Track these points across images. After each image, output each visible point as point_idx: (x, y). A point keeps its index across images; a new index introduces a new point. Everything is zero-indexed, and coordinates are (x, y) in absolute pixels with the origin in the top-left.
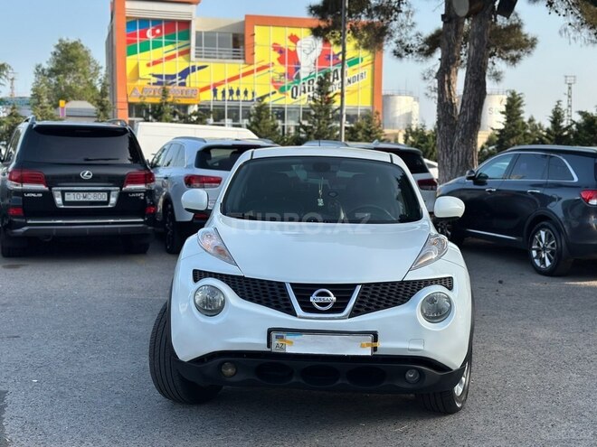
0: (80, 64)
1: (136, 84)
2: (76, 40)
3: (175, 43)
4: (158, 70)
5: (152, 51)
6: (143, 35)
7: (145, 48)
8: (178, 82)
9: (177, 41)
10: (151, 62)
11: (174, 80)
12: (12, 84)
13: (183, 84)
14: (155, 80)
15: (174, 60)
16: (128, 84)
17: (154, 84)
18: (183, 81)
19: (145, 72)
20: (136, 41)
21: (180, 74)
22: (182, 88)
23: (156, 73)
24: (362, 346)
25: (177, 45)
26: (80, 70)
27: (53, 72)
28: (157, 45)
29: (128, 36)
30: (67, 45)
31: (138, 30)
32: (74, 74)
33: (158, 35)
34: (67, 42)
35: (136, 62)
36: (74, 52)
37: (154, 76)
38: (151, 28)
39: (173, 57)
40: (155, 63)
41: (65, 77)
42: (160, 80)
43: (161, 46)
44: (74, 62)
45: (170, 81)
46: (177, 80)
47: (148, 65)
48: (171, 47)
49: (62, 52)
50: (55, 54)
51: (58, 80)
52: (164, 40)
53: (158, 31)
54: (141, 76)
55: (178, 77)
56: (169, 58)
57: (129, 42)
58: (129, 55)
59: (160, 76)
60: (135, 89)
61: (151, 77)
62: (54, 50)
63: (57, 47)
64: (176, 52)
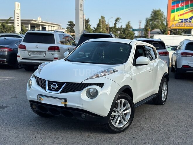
0: (159, 17)
1: (174, 22)
2: (159, 9)
3: (188, 8)
4: (182, 17)
5: (180, 11)
6: (178, 6)
7: (178, 10)
8: (189, 21)
9: (189, 7)
10: (179, 15)
11: (187, 21)
12: (140, 24)
13: (190, 22)
14: (180, 21)
15: (188, 14)
16: (171, 23)
17: (180, 22)
18: (190, 21)
19: (177, 18)
20: (175, 8)
21: (189, 19)
22: (190, 23)
23: (181, 18)
24: (62, 103)
25: (189, 8)
26: (159, 19)
27: (151, 20)
28: (182, 9)
29: (172, 6)
30: (155, 11)
31: (176, 4)
32: (157, 20)
33: (183, 5)
34: (155, 10)
35: (174, 15)
36: (158, 13)
37: (180, 19)
38: (180, 3)
39: (188, 12)
40: (181, 15)
41: (155, 21)
42: (182, 21)
43: (184, 9)
44: (158, 16)
45: (186, 21)
46: (188, 21)
47: (178, 16)
48: (187, 9)
49: (154, 13)
50: (151, 14)
51: (152, 22)
52: (184, 7)
53: (183, 4)
54: (176, 19)
55: (189, 20)
56: (186, 13)
57: (172, 8)
58: (172, 13)
59: (182, 19)
60: (173, 24)
61: (179, 20)
62: (151, 13)
63: (153, 12)
64: (189, 11)
